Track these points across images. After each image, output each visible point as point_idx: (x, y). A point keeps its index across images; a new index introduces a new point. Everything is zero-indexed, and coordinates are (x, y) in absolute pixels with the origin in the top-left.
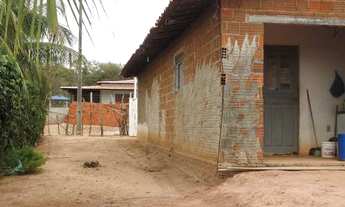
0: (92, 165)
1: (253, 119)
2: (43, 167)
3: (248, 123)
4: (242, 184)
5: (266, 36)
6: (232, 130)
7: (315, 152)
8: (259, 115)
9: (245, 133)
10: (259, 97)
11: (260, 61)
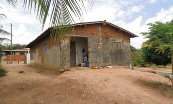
0: (22, 72)
1: (68, 58)
2: (7, 74)
3: (67, 59)
4: (67, 74)
5: (70, 39)
6: (63, 61)
7: (79, 65)
8: (69, 57)
9: (66, 62)
10: (69, 53)
11: (69, 45)
